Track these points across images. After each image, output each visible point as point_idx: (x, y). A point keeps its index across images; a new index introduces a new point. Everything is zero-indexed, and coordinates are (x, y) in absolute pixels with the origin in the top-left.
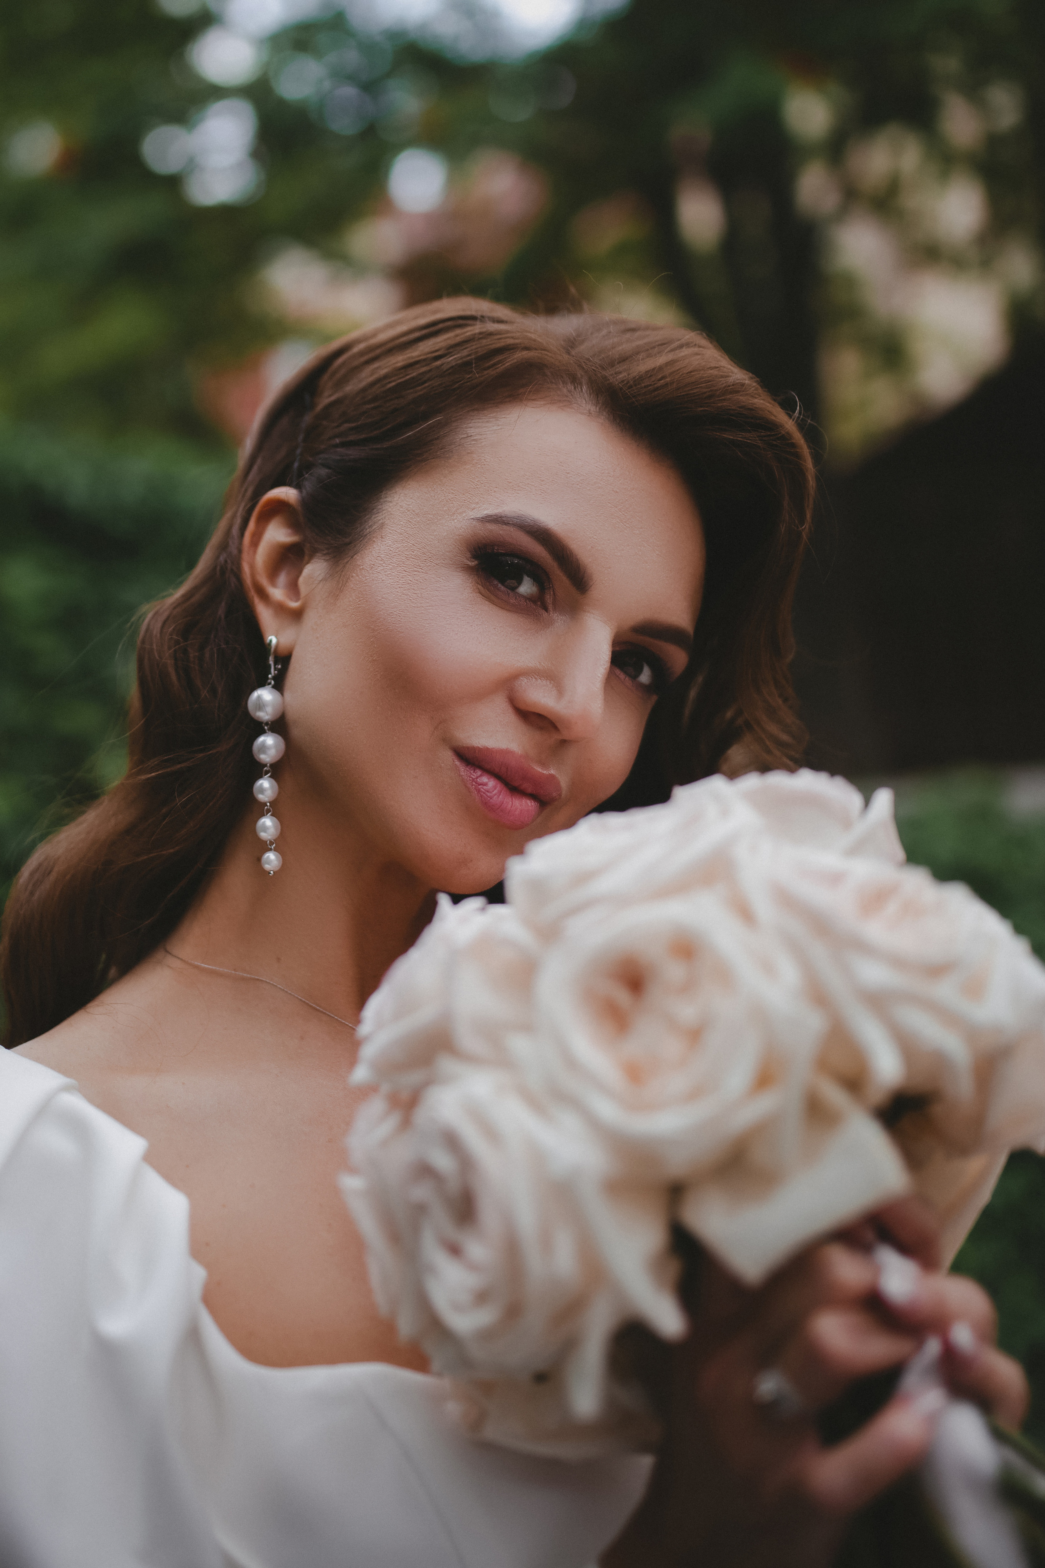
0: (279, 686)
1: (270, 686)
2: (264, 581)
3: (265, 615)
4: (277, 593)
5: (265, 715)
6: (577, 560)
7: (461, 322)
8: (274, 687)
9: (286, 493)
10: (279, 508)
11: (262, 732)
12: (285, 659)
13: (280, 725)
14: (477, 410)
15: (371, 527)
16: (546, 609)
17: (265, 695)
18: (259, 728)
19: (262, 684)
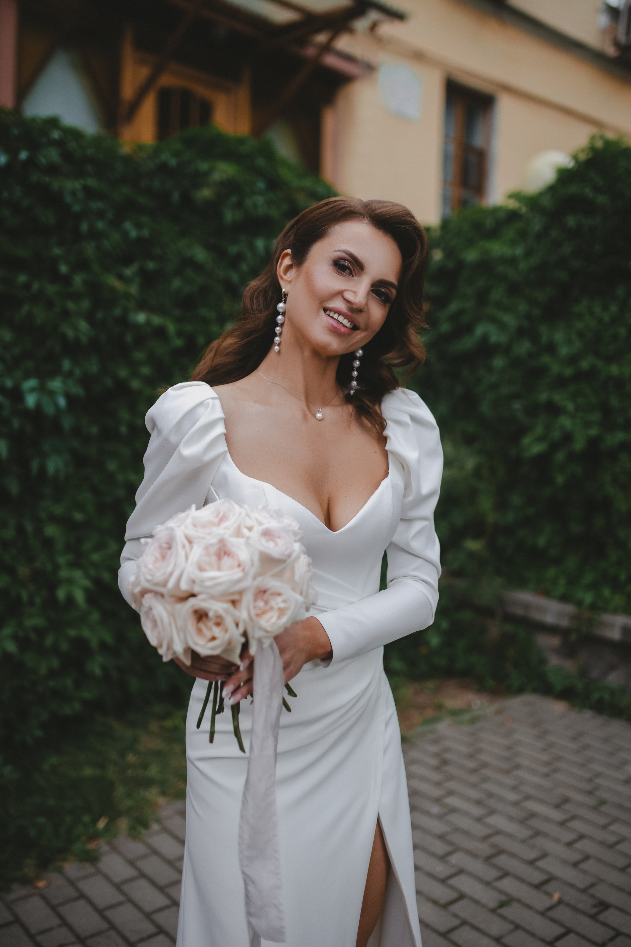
0: (285, 303)
1: (283, 303)
2: (282, 274)
3: (282, 283)
4: (285, 277)
5: (281, 311)
6: (360, 262)
7: (334, 202)
8: (284, 303)
9: (289, 251)
10: (287, 254)
11: (279, 315)
12: (286, 295)
13: (284, 314)
14: (336, 224)
15: (308, 256)
16: (353, 276)
17: (281, 305)
18: (278, 314)
19: (281, 302)
